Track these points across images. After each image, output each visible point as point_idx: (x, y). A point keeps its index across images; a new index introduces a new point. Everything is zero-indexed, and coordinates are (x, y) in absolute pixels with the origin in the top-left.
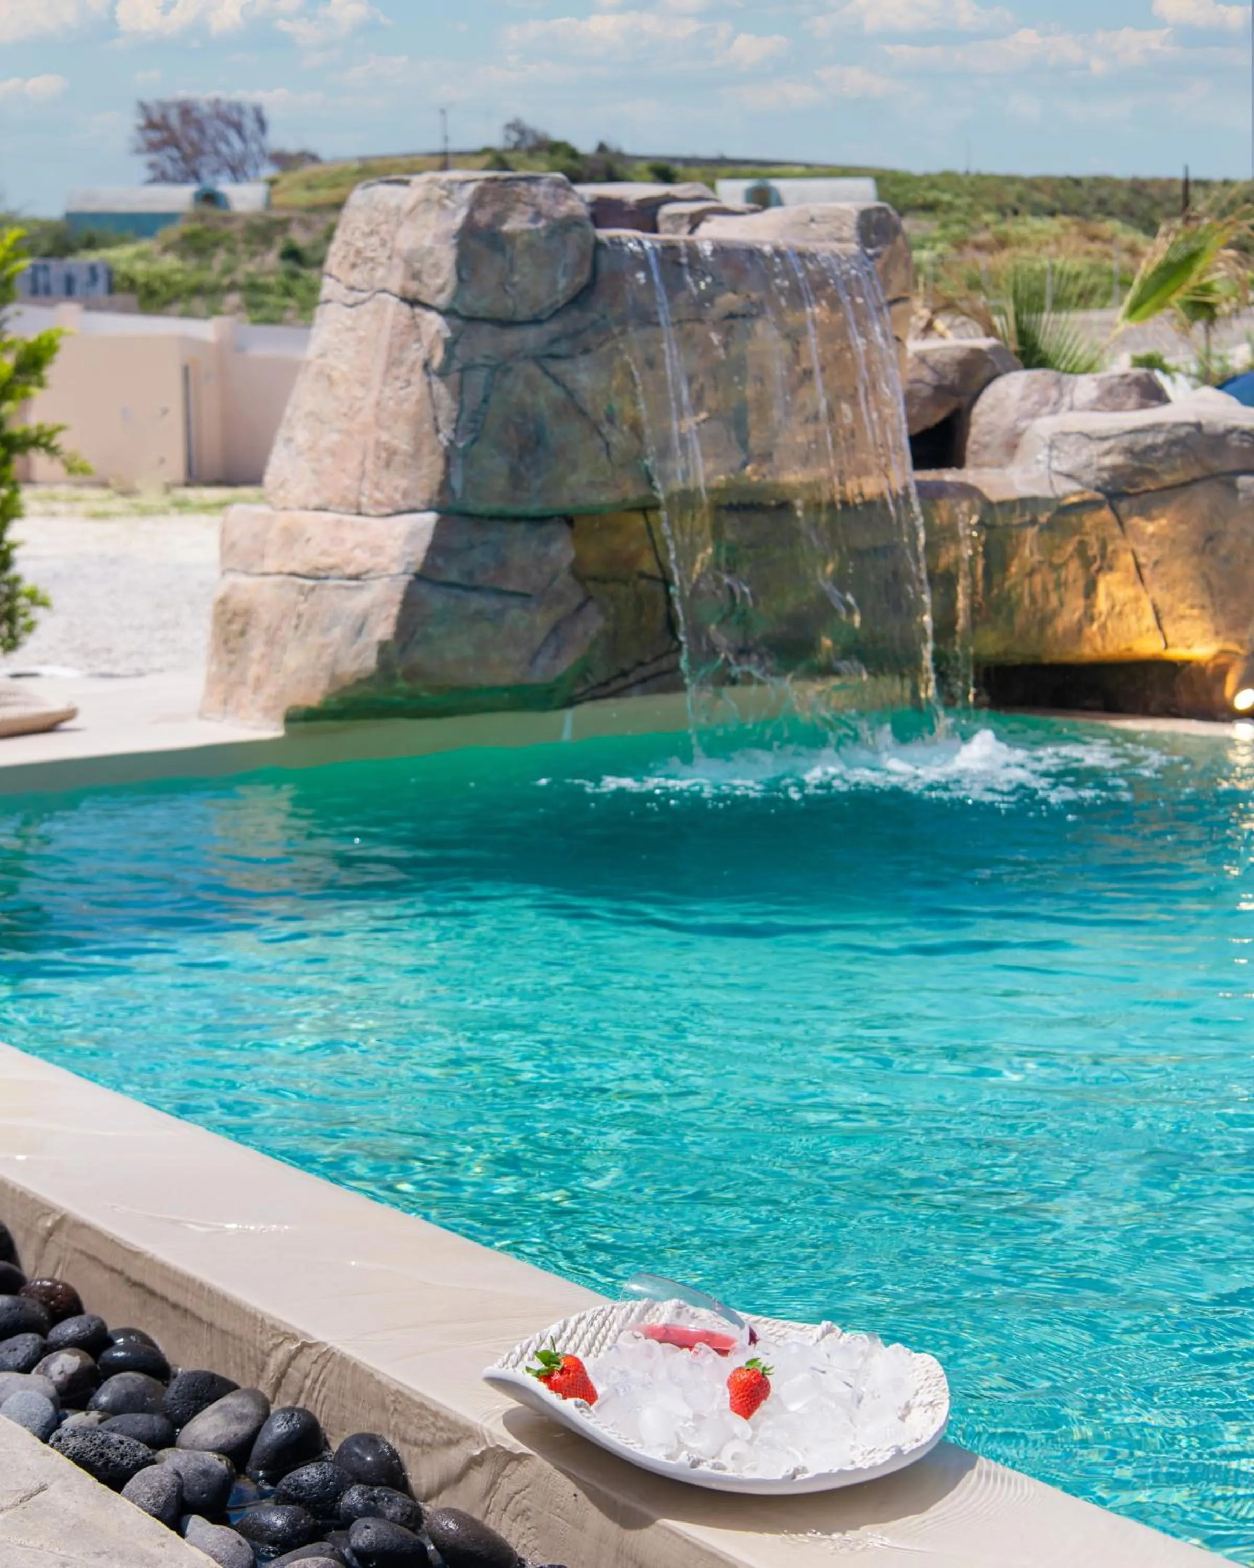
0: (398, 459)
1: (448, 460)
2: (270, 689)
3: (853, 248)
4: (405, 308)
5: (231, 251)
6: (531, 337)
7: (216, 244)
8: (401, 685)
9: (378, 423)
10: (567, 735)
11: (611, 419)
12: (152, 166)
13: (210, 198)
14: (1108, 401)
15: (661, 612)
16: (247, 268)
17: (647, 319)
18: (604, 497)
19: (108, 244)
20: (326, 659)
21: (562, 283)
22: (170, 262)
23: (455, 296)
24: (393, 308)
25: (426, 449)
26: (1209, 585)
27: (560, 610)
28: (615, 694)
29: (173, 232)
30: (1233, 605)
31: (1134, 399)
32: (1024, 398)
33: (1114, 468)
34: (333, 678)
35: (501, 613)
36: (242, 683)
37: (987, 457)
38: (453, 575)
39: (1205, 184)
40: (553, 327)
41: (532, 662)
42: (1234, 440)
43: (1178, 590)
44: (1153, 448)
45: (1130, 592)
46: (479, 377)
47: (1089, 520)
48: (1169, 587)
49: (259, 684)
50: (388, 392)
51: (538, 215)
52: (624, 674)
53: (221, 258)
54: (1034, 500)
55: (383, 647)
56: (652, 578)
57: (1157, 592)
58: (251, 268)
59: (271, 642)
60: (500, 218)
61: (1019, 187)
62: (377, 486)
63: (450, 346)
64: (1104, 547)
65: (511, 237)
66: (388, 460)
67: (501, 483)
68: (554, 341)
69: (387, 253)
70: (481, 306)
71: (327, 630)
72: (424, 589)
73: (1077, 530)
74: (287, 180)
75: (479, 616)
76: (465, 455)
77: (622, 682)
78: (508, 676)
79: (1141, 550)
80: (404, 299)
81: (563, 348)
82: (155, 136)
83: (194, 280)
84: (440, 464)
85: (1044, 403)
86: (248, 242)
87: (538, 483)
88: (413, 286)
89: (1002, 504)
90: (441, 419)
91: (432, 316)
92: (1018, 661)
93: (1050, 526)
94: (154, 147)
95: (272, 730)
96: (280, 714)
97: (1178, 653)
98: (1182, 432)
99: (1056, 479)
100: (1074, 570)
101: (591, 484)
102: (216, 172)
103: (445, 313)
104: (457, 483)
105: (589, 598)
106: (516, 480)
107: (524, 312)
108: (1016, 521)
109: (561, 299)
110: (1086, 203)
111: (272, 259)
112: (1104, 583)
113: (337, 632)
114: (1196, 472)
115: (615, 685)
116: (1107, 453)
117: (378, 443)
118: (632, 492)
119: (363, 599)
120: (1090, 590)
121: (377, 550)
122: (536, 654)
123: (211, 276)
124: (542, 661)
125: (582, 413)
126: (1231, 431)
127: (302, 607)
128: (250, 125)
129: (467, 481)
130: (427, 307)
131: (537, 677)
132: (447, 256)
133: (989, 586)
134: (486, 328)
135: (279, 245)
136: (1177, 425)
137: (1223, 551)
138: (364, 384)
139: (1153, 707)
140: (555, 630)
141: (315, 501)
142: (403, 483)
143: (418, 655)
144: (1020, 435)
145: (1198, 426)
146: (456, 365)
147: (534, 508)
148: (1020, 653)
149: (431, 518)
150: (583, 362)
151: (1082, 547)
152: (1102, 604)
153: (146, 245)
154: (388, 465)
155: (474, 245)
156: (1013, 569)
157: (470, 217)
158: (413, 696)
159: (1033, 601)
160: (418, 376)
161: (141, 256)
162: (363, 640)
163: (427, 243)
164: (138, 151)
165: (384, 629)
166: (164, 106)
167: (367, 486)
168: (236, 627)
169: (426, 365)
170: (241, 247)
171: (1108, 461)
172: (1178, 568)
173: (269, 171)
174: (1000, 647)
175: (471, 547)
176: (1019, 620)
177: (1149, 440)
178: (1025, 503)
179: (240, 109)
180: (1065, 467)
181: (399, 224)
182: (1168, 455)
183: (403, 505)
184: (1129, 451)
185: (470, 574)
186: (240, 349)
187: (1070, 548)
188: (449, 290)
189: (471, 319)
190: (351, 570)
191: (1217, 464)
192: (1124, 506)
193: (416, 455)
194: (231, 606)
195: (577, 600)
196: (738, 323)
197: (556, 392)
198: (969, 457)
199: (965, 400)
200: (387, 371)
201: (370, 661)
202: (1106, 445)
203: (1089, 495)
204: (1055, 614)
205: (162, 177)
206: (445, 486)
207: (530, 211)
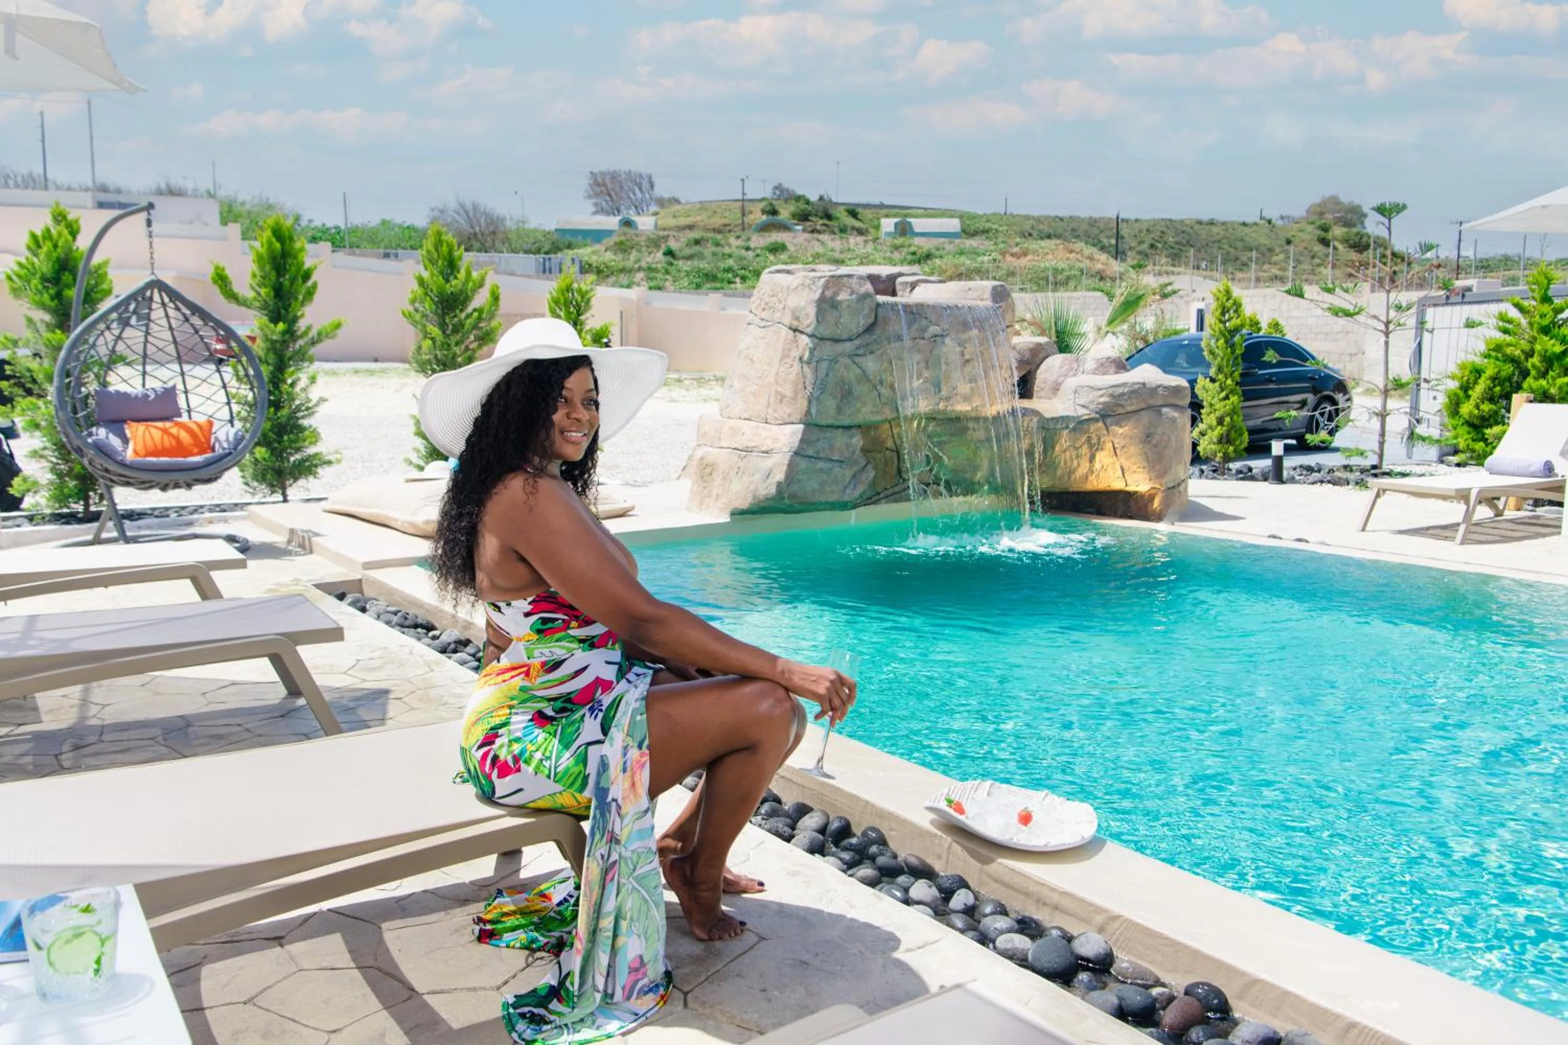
0: (786, 400)
1: (810, 402)
2: (724, 500)
3: (989, 303)
4: (791, 332)
5: (639, 251)
6: (848, 347)
7: (632, 248)
8: (787, 501)
9: (776, 382)
10: (852, 521)
11: (881, 383)
12: (596, 205)
13: (627, 223)
14: (1101, 369)
15: (895, 466)
16: (647, 260)
17: (899, 338)
18: (877, 418)
19: (579, 247)
20: (752, 488)
21: (862, 322)
22: (609, 256)
23: (815, 329)
24: (785, 333)
25: (800, 396)
26: (1147, 457)
27: (855, 468)
28: (873, 503)
29: (610, 241)
30: (1158, 467)
31: (1112, 370)
32: (1061, 367)
33: (1104, 403)
34: (755, 497)
35: (830, 469)
36: (710, 496)
37: (1043, 394)
38: (810, 453)
39: (1126, 221)
40: (857, 342)
41: (844, 492)
42: (1160, 391)
43: (1133, 460)
44: (1123, 394)
45: (1111, 460)
46: (824, 365)
47: (1093, 427)
48: (1128, 458)
49: (718, 496)
50: (782, 369)
51: (853, 292)
52: (878, 494)
53: (634, 255)
54: (1067, 417)
55: (779, 484)
56: (892, 450)
57: (1123, 460)
58: (649, 260)
59: (724, 479)
60: (836, 294)
61: (1031, 222)
62: (775, 411)
63: (812, 351)
64: (1099, 439)
65: (841, 302)
66: (781, 398)
67: (832, 412)
68: (857, 348)
69: (781, 306)
70: (827, 333)
71: (753, 475)
72: (798, 459)
73: (1087, 431)
74: (663, 212)
75: (821, 470)
76: (817, 399)
77: (876, 498)
78: (833, 498)
79: (1116, 441)
80: (790, 328)
81: (861, 351)
82: (598, 189)
83: (620, 266)
84: (806, 403)
85: (1070, 369)
86: (648, 247)
87: (848, 412)
88: (795, 324)
89: (1053, 419)
90: (807, 384)
91: (804, 337)
92: (1057, 490)
93: (1074, 429)
94: (597, 195)
95: (725, 518)
96: (729, 511)
97: (1131, 488)
98: (1137, 387)
99: (1078, 408)
100: (1085, 450)
101: (872, 412)
102: (628, 208)
103: (810, 336)
104: (813, 411)
105: (868, 463)
106: (839, 410)
107: (845, 336)
108: (1059, 426)
109: (861, 330)
110: (1066, 231)
111: (659, 255)
112: (1099, 456)
113: (757, 476)
114: (1143, 406)
115: (874, 499)
116: (1102, 396)
117: (776, 391)
118: (889, 415)
119: (769, 462)
120: (1092, 459)
121: (776, 440)
122: (846, 488)
123: (629, 264)
124: (848, 491)
125: (869, 380)
126: (1159, 386)
127: (740, 464)
128: (646, 185)
129: (818, 411)
130: (802, 332)
131: (846, 498)
132: (812, 311)
133: (1045, 457)
134: (828, 343)
135: (663, 248)
136: (1134, 384)
137: (1154, 442)
138: (769, 364)
139: (1119, 512)
140: (854, 476)
141: (745, 415)
142: (788, 411)
143: (794, 488)
144: (1060, 384)
145: (1144, 384)
146: (815, 359)
147: (847, 422)
148: (1059, 487)
149: (801, 427)
150: (870, 357)
151: (1089, 440)
152: (1097, 465)
153: (597, 247)
154: (781, 402)
155: (824, 306)
156: (1057, 449)
157: (823, 293)
158: (791, 506)
159: (1065, 463)
160: (797, 364)
161: (594, 253)
162: (770, 480)
163: (803, 304)
164: (589, 197)
165: (780, 476)
166: (603, 174)
167: (770, 410)
168: (708, 470)
169: (801, 359)
170: (644, 249)
171: (1102, 400)
172: (1133, 449)
173: (654, 208)
174: (1050, 484)
175: (818, 440)
176: (1059, 472)
177: (1121, 390)
178: (1062, 418)
179: (641, 176)
180: (1082, 403)
181: (788, 295)
182: (1129, 398)
183: (788, 420)
184: (1112, 395)
185: (818, 452)
186: (648, 303)
187: (1084, 439)
188: (813, 326)
189: (822, 339)
190: (764, 449)
191: (1152, 402)
192: (1109, 421)
193: (795, 398)
194: (705, 462)
195: (864, 463)
196: (938, 339)
197: (858, 371)
198: (1035, 394)
199: (1033, 367)
200: (781, 360)
201: (773, 490)
202: (1101, 392)
203: (1093, 415)
204: (1075, 469)
205: (600, 211)
206: (808, 412)
207: (849, 291)
